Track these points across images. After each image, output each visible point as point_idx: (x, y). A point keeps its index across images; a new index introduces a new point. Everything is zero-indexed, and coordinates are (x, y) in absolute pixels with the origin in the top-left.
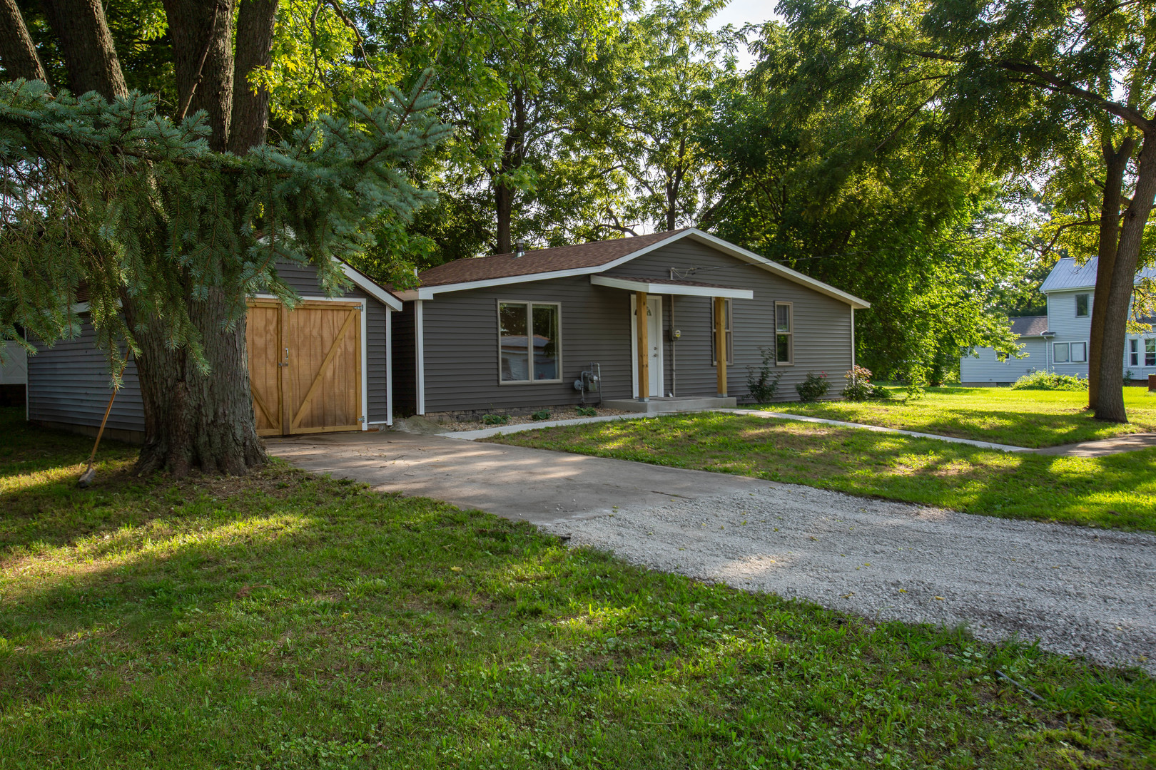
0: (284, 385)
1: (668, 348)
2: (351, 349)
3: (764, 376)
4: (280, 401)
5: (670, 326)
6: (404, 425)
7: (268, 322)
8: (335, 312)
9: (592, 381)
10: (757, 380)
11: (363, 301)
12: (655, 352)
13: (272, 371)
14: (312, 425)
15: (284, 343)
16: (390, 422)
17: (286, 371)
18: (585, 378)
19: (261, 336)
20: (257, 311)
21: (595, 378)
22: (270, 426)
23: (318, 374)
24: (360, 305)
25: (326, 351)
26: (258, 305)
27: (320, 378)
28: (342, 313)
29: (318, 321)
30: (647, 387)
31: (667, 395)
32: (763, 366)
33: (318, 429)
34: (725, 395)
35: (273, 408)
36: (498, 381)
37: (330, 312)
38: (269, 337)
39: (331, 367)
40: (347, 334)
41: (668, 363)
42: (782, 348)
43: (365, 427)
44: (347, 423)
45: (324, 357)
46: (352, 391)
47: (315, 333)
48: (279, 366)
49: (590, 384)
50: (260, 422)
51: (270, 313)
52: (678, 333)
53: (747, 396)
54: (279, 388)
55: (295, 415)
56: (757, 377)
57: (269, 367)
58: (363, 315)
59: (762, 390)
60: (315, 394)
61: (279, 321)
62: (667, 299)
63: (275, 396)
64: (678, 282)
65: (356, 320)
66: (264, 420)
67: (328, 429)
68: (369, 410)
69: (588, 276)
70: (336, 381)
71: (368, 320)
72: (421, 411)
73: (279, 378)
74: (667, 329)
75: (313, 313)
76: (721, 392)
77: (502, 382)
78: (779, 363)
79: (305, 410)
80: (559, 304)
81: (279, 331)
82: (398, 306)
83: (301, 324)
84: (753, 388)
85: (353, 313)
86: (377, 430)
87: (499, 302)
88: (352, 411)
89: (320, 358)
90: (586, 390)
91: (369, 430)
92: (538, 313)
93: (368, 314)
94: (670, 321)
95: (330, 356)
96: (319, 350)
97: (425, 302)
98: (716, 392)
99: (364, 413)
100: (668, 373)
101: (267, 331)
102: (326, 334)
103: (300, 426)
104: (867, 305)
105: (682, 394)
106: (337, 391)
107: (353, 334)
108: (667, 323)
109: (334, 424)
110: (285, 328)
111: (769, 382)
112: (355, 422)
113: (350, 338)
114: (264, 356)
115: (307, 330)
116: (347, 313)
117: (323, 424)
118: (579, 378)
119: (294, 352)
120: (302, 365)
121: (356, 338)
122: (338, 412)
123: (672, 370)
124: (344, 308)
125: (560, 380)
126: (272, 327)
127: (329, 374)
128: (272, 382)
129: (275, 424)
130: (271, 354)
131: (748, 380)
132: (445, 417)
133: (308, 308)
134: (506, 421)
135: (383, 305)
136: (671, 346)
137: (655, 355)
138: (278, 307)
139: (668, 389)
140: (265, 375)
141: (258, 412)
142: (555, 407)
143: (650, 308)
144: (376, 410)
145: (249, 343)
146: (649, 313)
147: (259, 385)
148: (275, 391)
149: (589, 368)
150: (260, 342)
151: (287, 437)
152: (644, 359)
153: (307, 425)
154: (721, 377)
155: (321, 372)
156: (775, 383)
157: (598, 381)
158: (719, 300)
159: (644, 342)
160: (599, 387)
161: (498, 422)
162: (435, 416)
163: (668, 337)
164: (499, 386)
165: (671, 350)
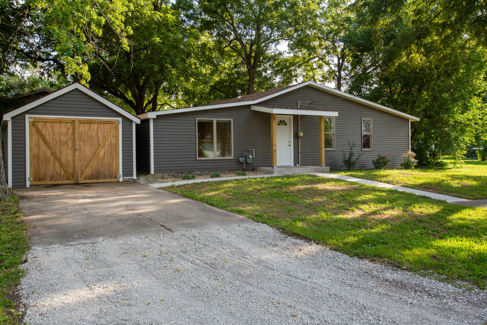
0: (76, 159)
1: (297, 142)
2: (113, 142)
3: (351, 154)
4: (74, 167)
5: (298, 131)
6: (142, 179)
7: (68, 129)
8: (105, 125)
9: (249, 158)
10: (347, 157)
11: (120, 119)
12: (289, 144)
13: (70, 153)
14: (92, 179)
15: (76, 139)
16: (135, 177)
17: (77, 153)
18: (246, 156)
19: (64, 136)
20: (63, 124)
21: (251, 157)
22: (69, 179)
23: (95, 154)
24: (118, 121)
25: (100, 143)
26: (62, 121)
27: (96, 156)
28: (109, 125)
29: (96, 129)
30: (276, 161)
31: (295, 165)
32: (350, 151)
33: (95, 181)
34: (324, 165)
35: (70, 171)
36: (196, 158)
37: (102, 125)
38: (68, 136)
39: (103, 151)
40: (112, 135)
41: (297, 149)
42: (366, 143)
43: (121, 180)
44: (111, 177)
45: (99, 145)
46: (114, 162)
47: (94, 134)
48: (75, 150)
49: (248, 159)
50: (64, 177)
51: (69, 125)
52: (301, 134)
53: (343, 166)
54: (74, 161)
55: (82, 174)
56: (347, 158)
57: (69, 151)
58: (120, 126)
59: (349, 163)
60: (94, 164)
61: (74, 129)
62: (296, 117)
63: (72, 165)
64: (302, 108)
65: (117, 127)
66: (66, 176)
67: (100, 181)
68: (123, 171)
69: (249, 106)
70: (106, 157)
71: (123, 128)
72: (152, 172)
73: (74, 156)
74: (296, 132)
75: (93, 125)
76: (321, 164)
77: (198, 158)
78: (363, 149)
79: (88, 172)
80: (232, 120)
81: (74, 134)
82: (139, 122)
83: (86, 130)
84: (345, 162)
85: (115, 125)
86: (128, 181)
87: (197, 119)
88: (114, 172)
89: (96, 147)
90: (247, 163)
91: (123, 181)
92: (218, 123)
93: (123, 125)
94: (298, 128)
95: (102, 146)
96: (96, 143)
97: (154, 119)
98: (319, 164)
99: (121, 173)
100: (297, 154)
101: (67, 134)
102: (100, 135)
103: (85, 179)
104: (418, 119)
105: (304, 164)
106: (106, 162)
107: (115, 135)
108: (296, 129)
109: (104, 178)
110: (77, 132)
111: (353, 159)
112: (116, 177)
113: (114, 137)
114: (66, 145)
115: (90, 133)
116: (112, 125)
117: (98, 177)
118: (243, 157)
119: (82, 143)
120: (88, 151)
121: (117, 137)
122: (106, 173)
123: (299, 153)
124: (110, 122)
125: (232, 157)
126: (70, 132)
127: (101, 154)
128: (70, 158)
129: (71, 178)
130: (70, 144)
131: (342, 157)
132: (166, 175)
133: (90, 122)
134: (194, 178)
135: (131, 121)
136: (298, 140)
137: (289, 145)
138: (73, 122)
139: (296, 162)
140: (66, 155)
141: (63, 172)
142: (230, 171)
143: (286, 122)
144: (127, 172)
145: (58, 139)
146: (286, 124)
147: (63, 159)
148: (71, 162)
149: (248, 151)
150: (64, 139)
151: (77, 185)
152: (274, 147)
153: (89, 179)
154: (321, 156)
155: (97, 153)
156: (357, 159)
157: (253, 158)
158: (321, 117)
159: (274, 138)
160: (253, 161)
161: (189, 178)
162: (161, 175)
163: (296, 136)
164: (196, 160)
165: (298, 143)
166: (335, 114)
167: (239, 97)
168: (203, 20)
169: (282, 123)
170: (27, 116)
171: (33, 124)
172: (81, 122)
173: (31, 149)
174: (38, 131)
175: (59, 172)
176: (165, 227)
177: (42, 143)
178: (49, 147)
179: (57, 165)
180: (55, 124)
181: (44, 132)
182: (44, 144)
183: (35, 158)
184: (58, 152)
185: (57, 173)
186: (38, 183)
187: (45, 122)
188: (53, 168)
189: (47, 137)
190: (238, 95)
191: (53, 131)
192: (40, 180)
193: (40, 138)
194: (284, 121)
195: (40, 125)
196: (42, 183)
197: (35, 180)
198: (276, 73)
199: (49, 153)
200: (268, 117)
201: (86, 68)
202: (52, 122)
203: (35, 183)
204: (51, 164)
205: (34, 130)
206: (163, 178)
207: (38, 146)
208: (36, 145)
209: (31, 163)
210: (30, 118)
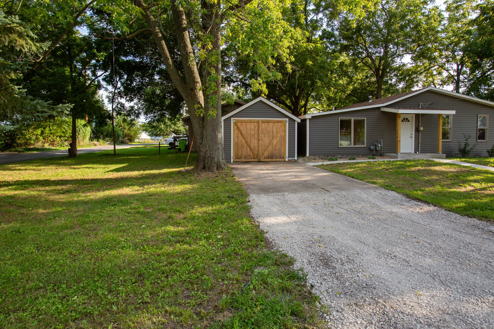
0: (260, 146)
1: (417, 134)
2: (283, 135)
3: (466, 145)
4: (258, 151)
5: (419, 126)
6: (301, 160)
7: (255, 126)
8: (278, 123)
11: (287, 119)
13: (256, 141)
14: (269, 158)
15: (260, 133)
16: (296, 158)
17: (260, 141)
18: (375, 145)
19: (253, 131)
20: (252, 123)
21: (379, 145)
22: (255, 158)
23: (270, 143)
24: (286, 120)
25: (274, 135)
26: (252, 121)
29: (272, 126)
30: (400, 149)
31: (415, 152)
32: (466, 142)
33: (270, 160)
34: (441, 153)
35: (256, 153)
36: (338, 146)
38: (255, 131)
39: (276, 140)
41: (417, 140)
42: (482, 135)
43: (287, 160)
44: (281, 158)
45: (273, 137)
46: (283, 148)
47: (271, 130)
48: (259, 140)
49: (377, 147)
50: (252, 157)
51: (256, 124)
52: (422, 129)
53: (458, 154)
54: (258, 147)
55: (263, 155)
56: (462, 147)
57: (255, 140)
58: (287, 124)
59: (464, 151)
60: (270, 149)
61: (259, 126)
62: (417, 116)
63: (257, 149)
64: (423, 108)
65: (285, 125)
67: (273, 160)
68: (288, 154)
69: (379, 108)
70: (277, 145)
71: (289, 125)
72: (308, 155)
73: (258, 144)
74: (417, 127)
75: (270, 123)
76: (439, 152)
77: (340, 146)
78: (478, 141)
79: (266, 154)
80: (366, 119)
81: (258, 129)
82: (299, 121)
83: (266, 127)
84: (460, 150)
85: (284, 123)
86: (291, 161)
87: (339, 118)
88: (282, 154)
90: (376, 150)
92: (355, 121)
93: (289, 123)
94: (419, 124)
95: (275, 137)
96: (271, 135)
97: (310, 119)
98: (436, 152)
100: (417, 144)
101: (255, 129)
102: (274, 130)
103: (264, 159)
105: (423, 152)
106: (277, 148)
108: (417, 125)
109: (276, 158)
110: (260, 128)
111: (468, 148)
112: (283, 158)
113: (283, 131)
114: (254, 137)
115: (268, 129)
117: (272, 158)
118: (373, 145)
119: (263, 136)
120: (266, 140)
121: (285, 131)
122: (278, 155)
123: (419, 143)
124: (281, 122)
125: (365, 146)
126: (256, 128)
127: (275, 143)
128: (256, 145)
129: (256, 158)
130: (256, 136)
131: (458, 147)
132: (317, 157)
133: (268, 122)
134: (336, 160)
135: (294, 121)
136: (419, 133)
137: (411, 137)
138: (258, 122)
139: (416, 150)
140: (254, 143)
141: (251, 154)
142: (363, 155)
143: (409, 119)
144: (291, 155)
145: (249, 133)
146: (409, 121)
147: (252, 146)
148: (257, 147)
149: (378, 142)
150: (252, 133)
151: (260, 162)
152: (399, 138)
153: (267, 158)
154: (438, 146)
155: (272, 142)
156: (471, 149)
157: (381, 147)
158: (439, 115)
159: (399, 132)
160: (381, 149)
161: (333, 160)
162: (313, 157)
163: (417, 130)
164: (338, 148)
165: (419, 135)
166: (454, 112)
167: (370, 101)
168: (342, 45)
169: (406, 120)
170: (232, 119)
171: (235, 124)
172: (263, 122)
173: (234, 139)
174: (238, 128)
175: (249, 154)
176: (324, 189)
177: (240, 135)
178: (244, 138)
179: (248, 149)
180: (248, 123)
181: (241, 129)
182: (241, 136)
183: (236, 144)
184: (249, 141)
185: (248, 154)
186: (238, 160)
187: (242, 122)
188: (246, 151)
189: (243, 132)
190: (370, 100)
191: (246, 128)
192: (238, 159)
193: (239, 132)
194: (407, 119)
195: (239, 124)
196: (240, 160)
197: (236, 158)
198: (400, 81)
199: (244, 142)
200: (394, 116)
201: (265, 86)
202: (246, 122)
203: (236, 160)
204: (245, 149)
205: (236, 127)
206: (314, 159)
207: (238, 137)
208: (237, 137)
209: (234, 148)
210: (234, 120)
